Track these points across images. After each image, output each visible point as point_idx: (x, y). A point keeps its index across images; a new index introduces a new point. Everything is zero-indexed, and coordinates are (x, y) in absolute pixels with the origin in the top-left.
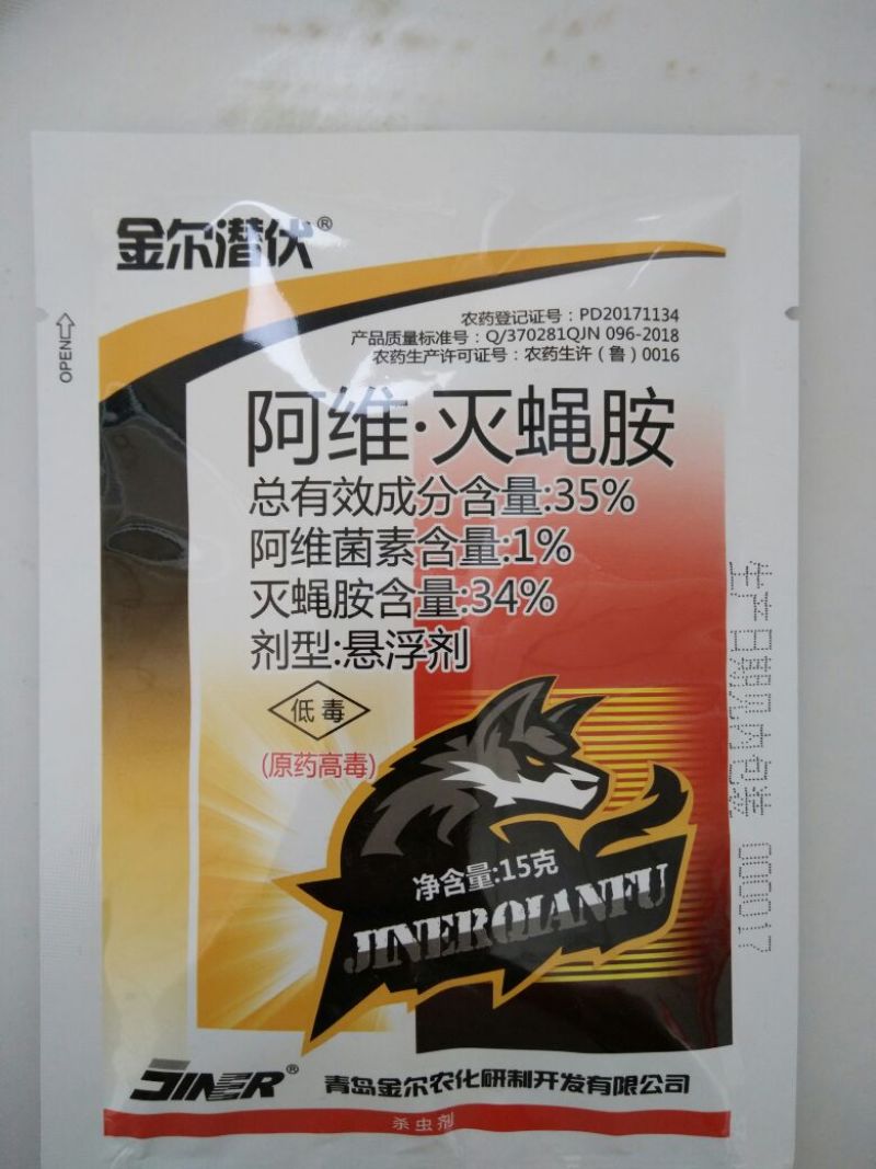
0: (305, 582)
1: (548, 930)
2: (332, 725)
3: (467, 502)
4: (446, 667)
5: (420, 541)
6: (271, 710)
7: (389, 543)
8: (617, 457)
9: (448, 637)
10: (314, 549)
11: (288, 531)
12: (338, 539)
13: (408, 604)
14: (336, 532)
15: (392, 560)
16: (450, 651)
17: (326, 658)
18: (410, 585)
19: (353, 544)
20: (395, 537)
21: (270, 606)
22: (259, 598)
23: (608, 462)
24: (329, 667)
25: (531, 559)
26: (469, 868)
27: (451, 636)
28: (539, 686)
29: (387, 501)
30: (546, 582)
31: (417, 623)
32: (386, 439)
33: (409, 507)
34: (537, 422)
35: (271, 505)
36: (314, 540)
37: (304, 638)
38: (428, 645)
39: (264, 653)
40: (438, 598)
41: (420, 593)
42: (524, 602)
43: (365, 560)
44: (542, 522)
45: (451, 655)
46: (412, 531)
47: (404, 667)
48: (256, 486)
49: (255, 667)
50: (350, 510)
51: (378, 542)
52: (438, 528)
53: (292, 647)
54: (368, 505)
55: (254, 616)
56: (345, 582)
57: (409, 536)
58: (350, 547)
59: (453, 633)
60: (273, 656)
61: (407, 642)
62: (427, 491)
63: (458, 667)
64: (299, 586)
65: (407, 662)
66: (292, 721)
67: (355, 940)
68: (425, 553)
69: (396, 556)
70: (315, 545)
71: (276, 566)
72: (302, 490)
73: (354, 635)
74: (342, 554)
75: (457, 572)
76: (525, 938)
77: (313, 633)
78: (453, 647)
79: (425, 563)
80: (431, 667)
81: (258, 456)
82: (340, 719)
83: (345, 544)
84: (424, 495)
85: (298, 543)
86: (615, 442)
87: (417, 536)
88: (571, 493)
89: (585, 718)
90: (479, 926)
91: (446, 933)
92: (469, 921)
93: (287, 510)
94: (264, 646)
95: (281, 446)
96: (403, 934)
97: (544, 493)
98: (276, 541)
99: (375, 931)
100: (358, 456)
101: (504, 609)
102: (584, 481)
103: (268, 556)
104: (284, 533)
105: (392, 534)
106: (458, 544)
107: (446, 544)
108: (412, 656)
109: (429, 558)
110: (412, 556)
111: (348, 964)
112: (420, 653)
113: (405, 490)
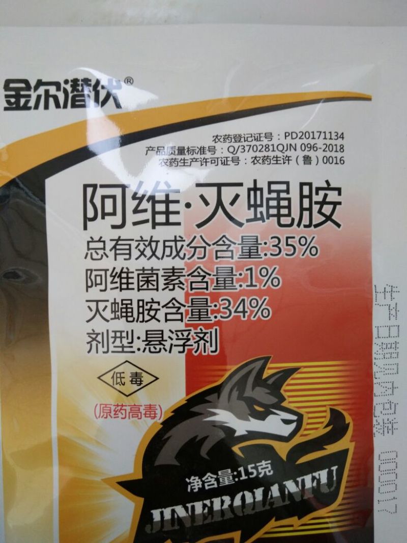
0: (118, 300)
1: (267, 507)
2: (136, 387)
3: (217, 252)
4: (205, 352)
5: (188, 275)
6: (99, 378)
7: (170, 276)
8: (308, 223)
9: (205, 334)
10: (124, 281)
11: (108, 270)
12: (139, 275)
13: (182, 314)
14: (137, 270)
15: (171, 287)
16: (207, 342)
17: (132, 347)
18: (183, 302)
19: (148, 277)
20: (173, 272)
21: (98, 315)
22: (91, 310)
23: (302, 226)
24: (134, 352)
25: (256, 286)
26: (220, 473)
27: (208, 333)
28: (262, 362)
29: (168, 251)
30: (265, 299)
31: (187, 325)
32: (167, 213)
33: (181, 254)
34: (259, 202)
35: (98, 254)
36: (124, 275)
37: (118, 335)
38: (194, 339)
39: (94, 343)
40: (200, 310)
41: (188, 307)
42: (252, 312)
43: (155, 287)
44: (263, 263)
45: (208, 345)
46: (184, 269)
47: (180, 352)
48: (88, 242)
49: (89, 352)
50: (145, 256)
51: (162, 276)
52: (199, 267)
53: (111, 340)
54: (156, 253)
55: (88, 321)
56: (143, 301)
57: (182, 272)
58: (146, 279)
59: (209, 331)
60: (100, 346)
61: (181, 337)
62: (192, 245)
63: (212, 352)
64: (115, 303)
65: (181, 349)
66: (112, 384)
67: (152, 514)
68: (192, 283)
69: (174, 285)
70: (124, 278)
71: (101, 291)
72: (116, 244)
73: (148, 333)
74: (141, 283)
75: (210, 294)
76: (253, 512)
77: (124, 331)
78: (209, 340)
79: (192, 289)
80: (196, 352)
81: (89, 223)
82: (140, 384)
83: (143, 277)
84: (191, 247)
85: (114, 277)
86: (306, 214)
87: (186, 272)
88: (280, 245)
89: (289, 381)
90: (226, 506)
91: (206, 511)
92: (220, 504)
93: (107, 257)
94: (94, 339)
95: (103, 218)
96: (180, 511)
97: (263, 245)
98: (101, 276)
99: (163, 509)
100: (150, 224)
101: (240, 316)
102: (287, 238)
103: (96, 285)
104: (106, 270)
105: (171, 271)
106: (211, 277)
107: (204, 277)
108: (184, 345)
109: (194, 285)
110: (183, 284)
111: (148, 529)
112: (188, 343)
113: (179, 244)
